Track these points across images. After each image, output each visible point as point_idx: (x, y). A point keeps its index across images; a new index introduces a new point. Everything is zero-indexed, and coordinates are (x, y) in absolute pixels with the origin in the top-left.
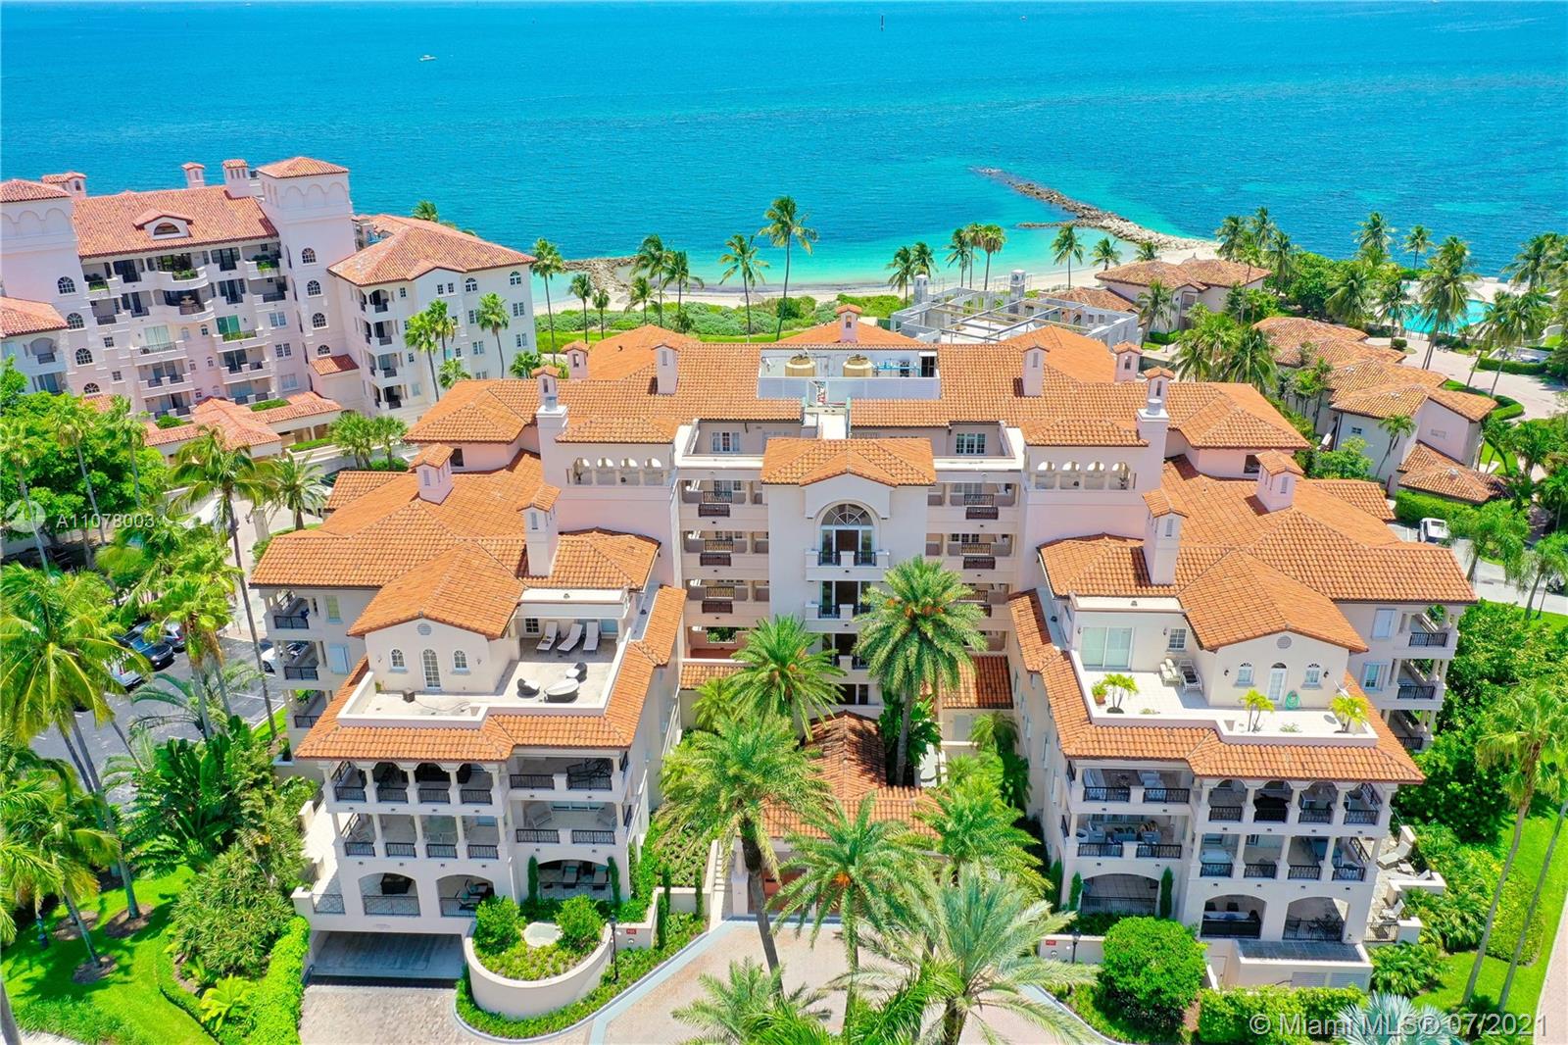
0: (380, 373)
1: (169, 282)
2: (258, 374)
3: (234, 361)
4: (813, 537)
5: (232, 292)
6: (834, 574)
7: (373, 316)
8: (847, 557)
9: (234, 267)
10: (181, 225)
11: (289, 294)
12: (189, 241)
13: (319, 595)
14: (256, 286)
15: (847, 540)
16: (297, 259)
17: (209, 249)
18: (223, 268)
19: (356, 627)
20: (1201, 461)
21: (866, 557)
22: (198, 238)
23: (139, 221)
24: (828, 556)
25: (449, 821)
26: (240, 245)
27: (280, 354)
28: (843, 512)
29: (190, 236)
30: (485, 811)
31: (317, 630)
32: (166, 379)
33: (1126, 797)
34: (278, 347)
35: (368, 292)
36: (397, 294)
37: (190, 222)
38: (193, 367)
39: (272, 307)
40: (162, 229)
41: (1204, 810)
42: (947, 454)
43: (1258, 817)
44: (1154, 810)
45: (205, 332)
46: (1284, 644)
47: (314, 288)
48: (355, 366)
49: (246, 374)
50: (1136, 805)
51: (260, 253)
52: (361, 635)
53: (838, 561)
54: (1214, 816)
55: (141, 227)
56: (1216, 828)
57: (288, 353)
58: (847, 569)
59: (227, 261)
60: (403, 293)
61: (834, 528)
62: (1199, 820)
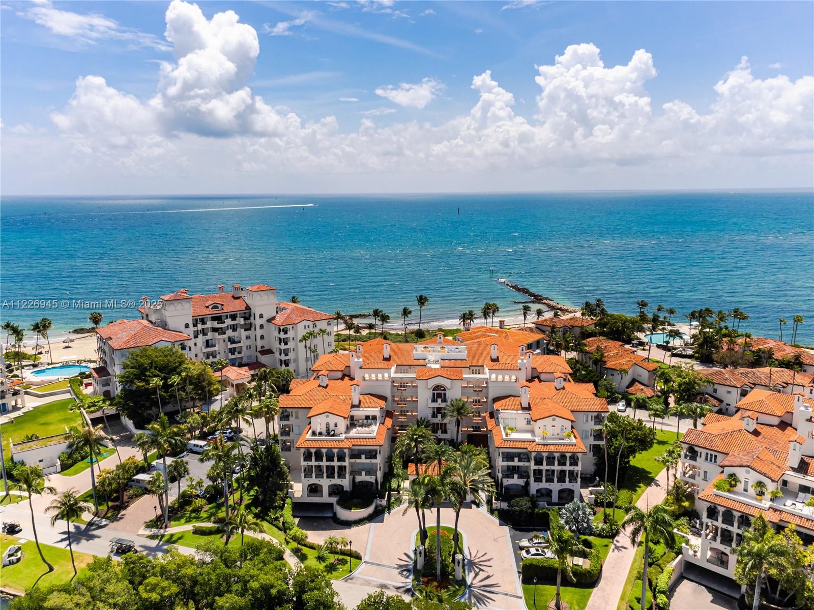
0: (283, 355)
1: (216, 325)
2: (240, 355)
3: (232, 351)
4: (429, 394)
5: (234, 327)
6: (436, 405)
7: (282, 336)
8: (439, 400)
9: (235, 320)
10: (220, 306)
11: (253, 329)
12: (223, 311)
13: (294, 411)
14: (242, 326)
15: (439, 396)
16: (257, 317)
17: (229, 314)
18: (232, 320)
19: (309, 416)
20: (543, 377)
21: (445, 400)
22: (225, 310)
23: (207, 305)
24: (434, 400)
25: (333, 467)
26: (238, 312)
27: (247, 349)
28: (437, 388)
29: (223, 309)
30: (343, 464)
31: (292, 421)
32: (211, 357)
33: (513, 461)
34: (247, 346)
35: (282, 328)
36: (291, 328)
37: (222, 305)
38: (219, 353)
39: (247, 333)
40: (215, 307)
41: (533, 462)
42: (469, 374)
43: (547, 465)
44: (521, 464)
45: (224, 341)
46: (554, 420)
47: (262, 327)
48: (272, 353)
49: (237, 355)
50: (516, 463)
51: (244, 315)
52: (310, 418)
53: (437, 402)
54: (536, 464)
55: (207, 307)
56: (537, 467)
57: (250, 348)
58: (439, 403)
59: (233, 317)
60: (293, 328)
61: (436, 392)
62: (533, 466)
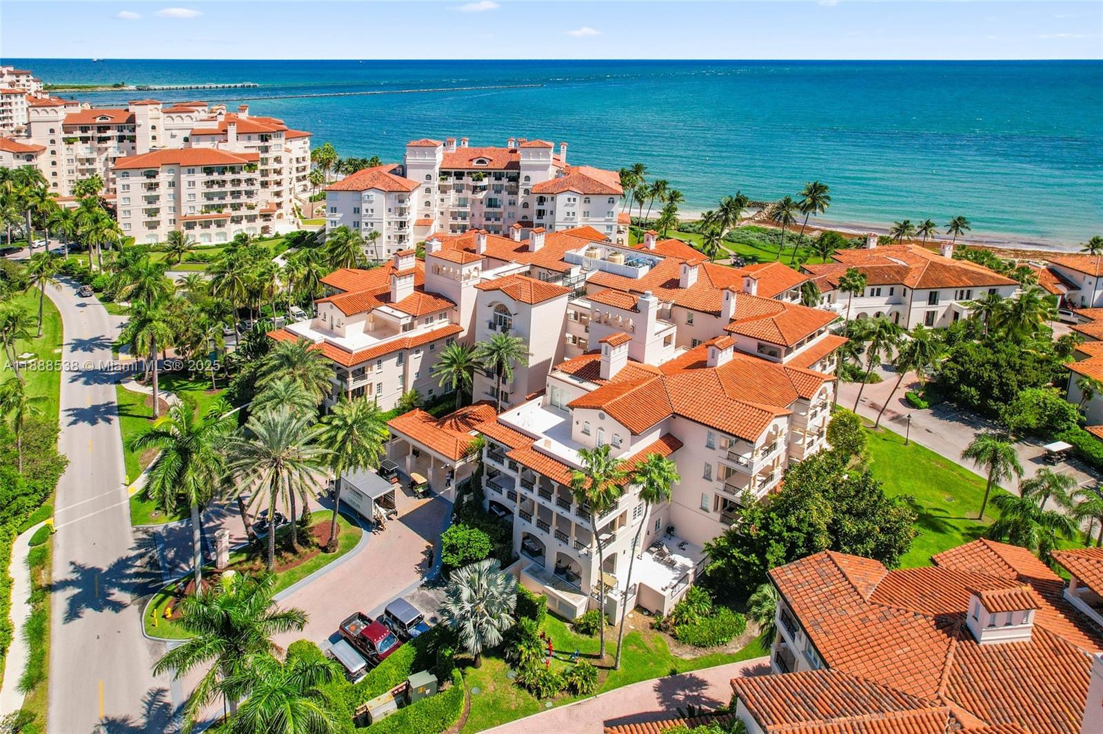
2: (497, 223)
8: (499, 328)
9: (501, 179)
10: (487, 161)
14: (506, 188)
17: (492, 171)
21: (507, 330)
26: (505, 171)
33: (502, 462)
37: (491, 160)
39: (512, 197)
40: (482, 161)
41: (518, 479)
46: (602, 417)
50: (505, 468)
54: (522, 484)
55: (471, 160)
59: (499, 176)
60: (552, 199)
61: (498, 314)
62: (518, 486)
